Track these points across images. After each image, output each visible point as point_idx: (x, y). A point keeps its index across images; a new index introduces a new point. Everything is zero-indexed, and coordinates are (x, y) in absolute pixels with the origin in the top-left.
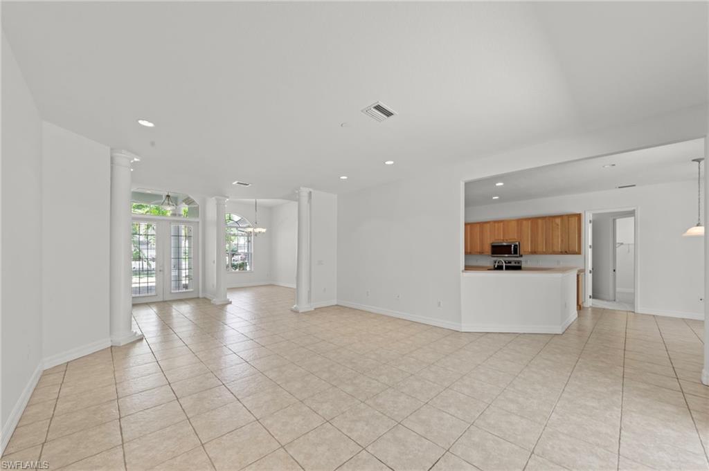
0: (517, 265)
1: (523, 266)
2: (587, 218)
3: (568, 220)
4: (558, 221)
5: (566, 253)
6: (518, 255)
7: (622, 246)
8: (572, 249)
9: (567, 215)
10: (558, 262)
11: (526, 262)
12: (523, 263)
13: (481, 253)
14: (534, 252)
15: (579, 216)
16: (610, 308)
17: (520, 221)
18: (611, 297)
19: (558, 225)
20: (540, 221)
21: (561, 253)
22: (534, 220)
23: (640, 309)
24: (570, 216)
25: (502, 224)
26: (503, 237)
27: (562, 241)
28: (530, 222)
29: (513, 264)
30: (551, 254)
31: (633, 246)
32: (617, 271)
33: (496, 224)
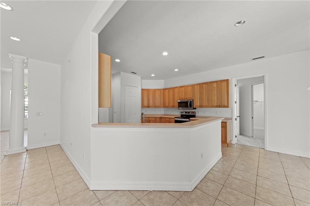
0: (193, 114)
1: (196, 115)
2: (233, 82)
3: (221, 84)
4: (215, 85)
5: (220, 106)
6: (192, 108)
7: (257, 103)
8: (224, 104)
9: (220, 81)
10: (216, 113)
11: (198, 112)
12: (196, 113)
13: (173, 107)
14: (201, 106)
15: (227, 81)
16: (249, 144)
17: (193, 86)
18: (251, 134)
19: (214, 88)
20: (204, 85)
21: (217, 107)
22: (201, 85)
23: (268, 148)
24: (222, 81)
25: (184, 88)
26: (185, 97)
27: (217, 98)
28: (199, 86)
29: (190, 114)
30: (211, 107)
31: (263, 103)
32: (254, 118)
33: (181, 88)
